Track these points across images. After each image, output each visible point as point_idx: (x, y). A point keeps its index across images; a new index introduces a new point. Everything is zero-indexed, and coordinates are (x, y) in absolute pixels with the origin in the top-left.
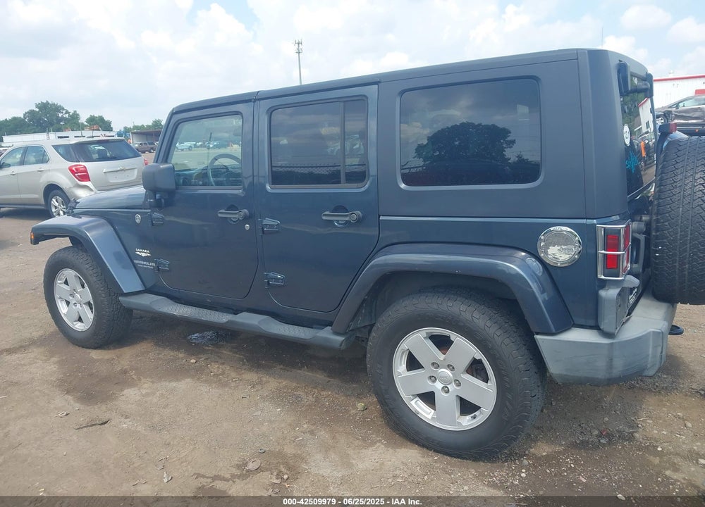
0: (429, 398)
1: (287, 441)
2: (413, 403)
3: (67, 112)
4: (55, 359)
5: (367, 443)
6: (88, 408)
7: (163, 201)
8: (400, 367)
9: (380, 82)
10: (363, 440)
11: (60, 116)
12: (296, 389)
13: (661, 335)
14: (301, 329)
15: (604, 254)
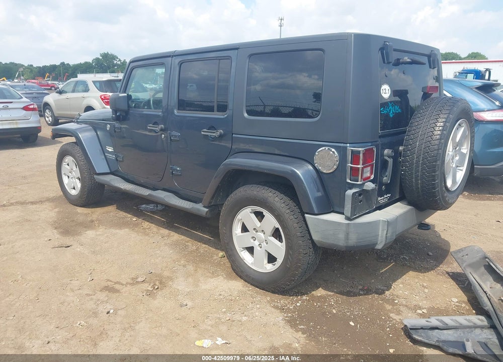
0: (251, 250)
1: (167, 269)
2: (242, 253)
3: (120, 60)
4: (57, 210)
5: (214, 274)
6: (63, 238)
7: (121, 117)
8: (237, 230)
9: (239, 48)
10: (213, 273)
11: (115, 62)
12: (188, 242)
13: (387, 223)
14: (189, 203)
15: (351, 167)
